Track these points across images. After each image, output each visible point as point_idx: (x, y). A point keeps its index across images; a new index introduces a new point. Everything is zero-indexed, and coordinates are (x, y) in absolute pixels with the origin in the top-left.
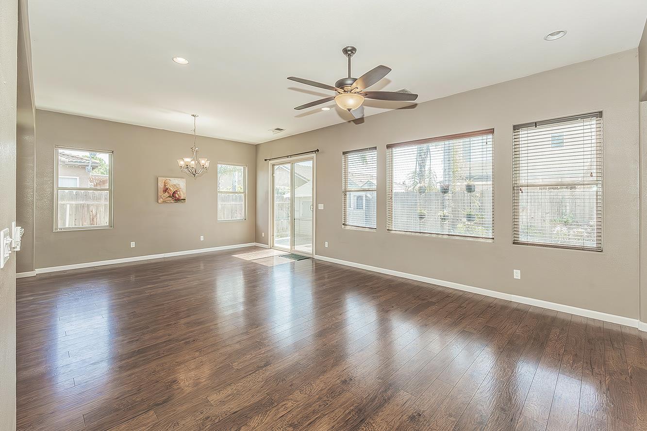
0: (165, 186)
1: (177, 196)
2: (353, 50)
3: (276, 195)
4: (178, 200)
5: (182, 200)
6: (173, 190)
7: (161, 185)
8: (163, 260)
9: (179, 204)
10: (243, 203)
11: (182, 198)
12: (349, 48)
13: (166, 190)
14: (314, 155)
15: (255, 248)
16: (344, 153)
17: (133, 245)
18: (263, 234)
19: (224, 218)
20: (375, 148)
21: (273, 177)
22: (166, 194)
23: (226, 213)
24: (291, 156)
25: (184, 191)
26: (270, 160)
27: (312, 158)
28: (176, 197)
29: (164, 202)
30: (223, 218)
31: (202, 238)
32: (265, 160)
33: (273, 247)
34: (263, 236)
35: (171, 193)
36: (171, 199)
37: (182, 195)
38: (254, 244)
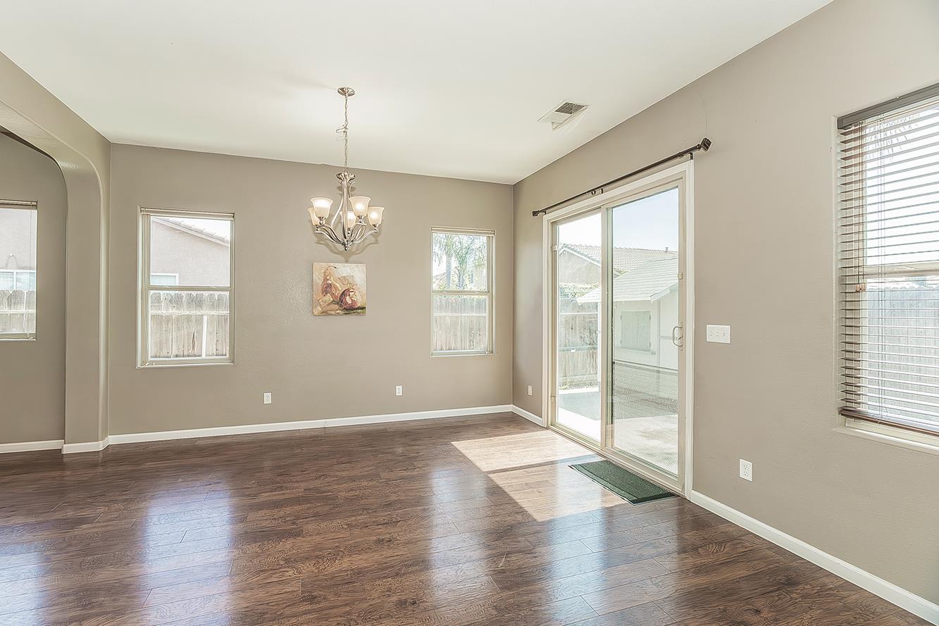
0: (326, 279)
1: (350, 302)
3: (560, 299)
4: (351, 309)
5: (358, 308)
6: (341, 288)
7: (318, 279)
9: (352, 319)
10: (486, 315)
11: (359, 305)
13: (327, 288)
15: (512, 422)
17: (268, 398)
18: (530, 388)
21: (554, 252)
22: (329, 298)
23: (459, 334)
24: (601, 188)
25: (364, 290)
26: (544, 211)
27: (678, 181)
28: (347, 303)
29: (325, 313)
31: (399, 391)
32: (535, 213)
33: (551, 426)
34: (530, 393)
35: (338, 294)
36: (337, 306)
37: (358, 298)
38: (510, 408)
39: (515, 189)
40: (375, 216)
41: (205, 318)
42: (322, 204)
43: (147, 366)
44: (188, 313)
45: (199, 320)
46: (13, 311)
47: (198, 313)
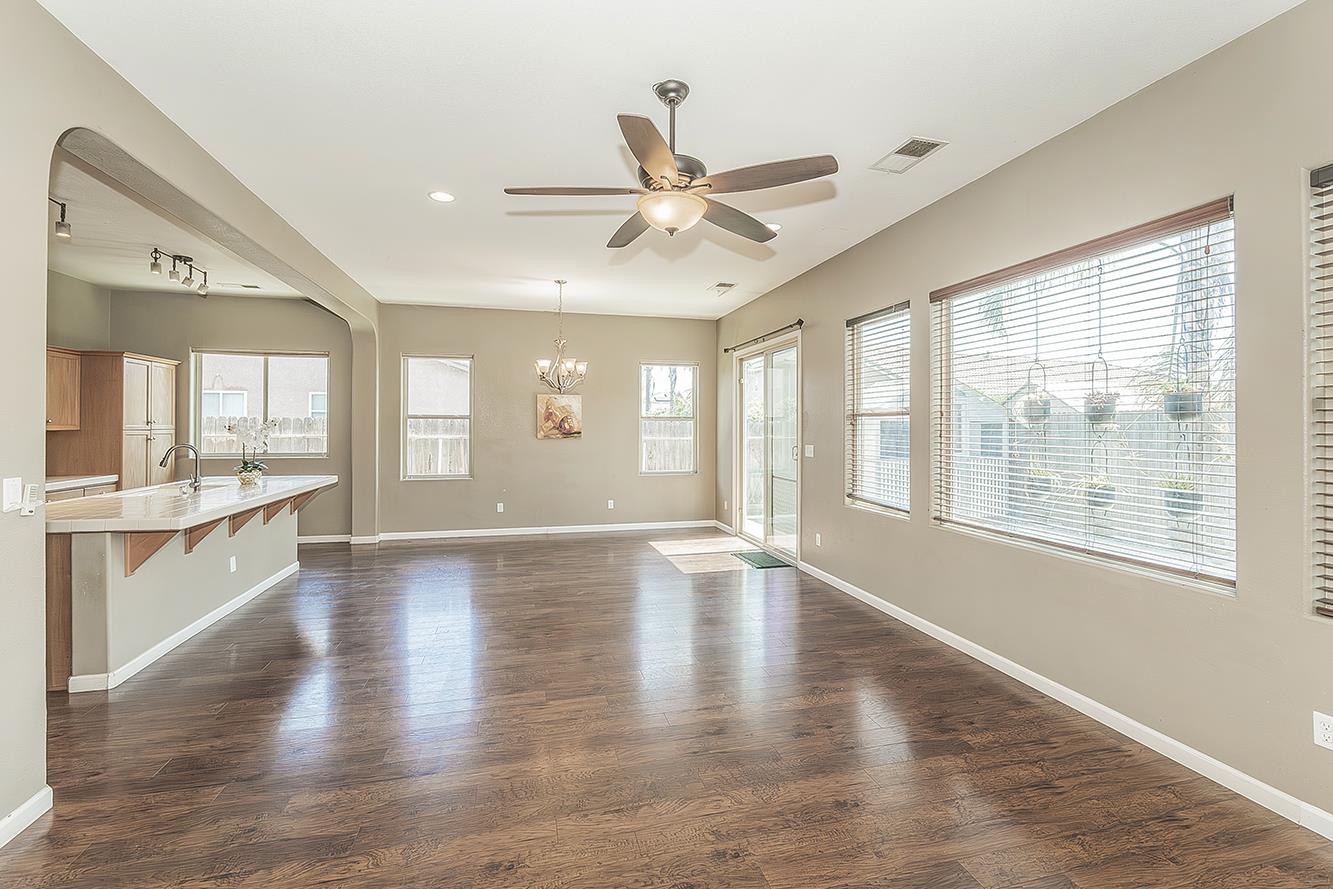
0: (548, 409)
1: (568, 427)
2: (682, 89)
4: (568, 434)
5: (575, 433)
6: (560, 416)
7: (541, 409)
8: (543, 538)
9: (569, 441)
10: (692, 438)
11: (575, 430)
12: (672, 86)
13: (549, 416)
14: (797, 333)
15: (715, 532)
16: (850, 323)
17: (500, 507)
18: (726, 503)
19: (675, 467)
20: (907, 304)
21: (741, 385)
22: (550, 424)
24: (763, 338)
25: (579, 417)
26: (733, 349)
27: (796, 341)
28: (565, 429)
29: (547, 437)
30: (672, 467)
31: (611, 504)
32: (726, 350)
33: (739, 534)
34: (726, 508)
35: (558, 421)
36: (557, 431)
37: (575, 424)
38: (712, 523)
39: (718, 322)
40: (582, 368)
41: (441, 441)
42: (544, 364)
43: (407, 479)
44: (425, 437)
45: (435, 442)
46: (283, 436)
47: (433, 436)
